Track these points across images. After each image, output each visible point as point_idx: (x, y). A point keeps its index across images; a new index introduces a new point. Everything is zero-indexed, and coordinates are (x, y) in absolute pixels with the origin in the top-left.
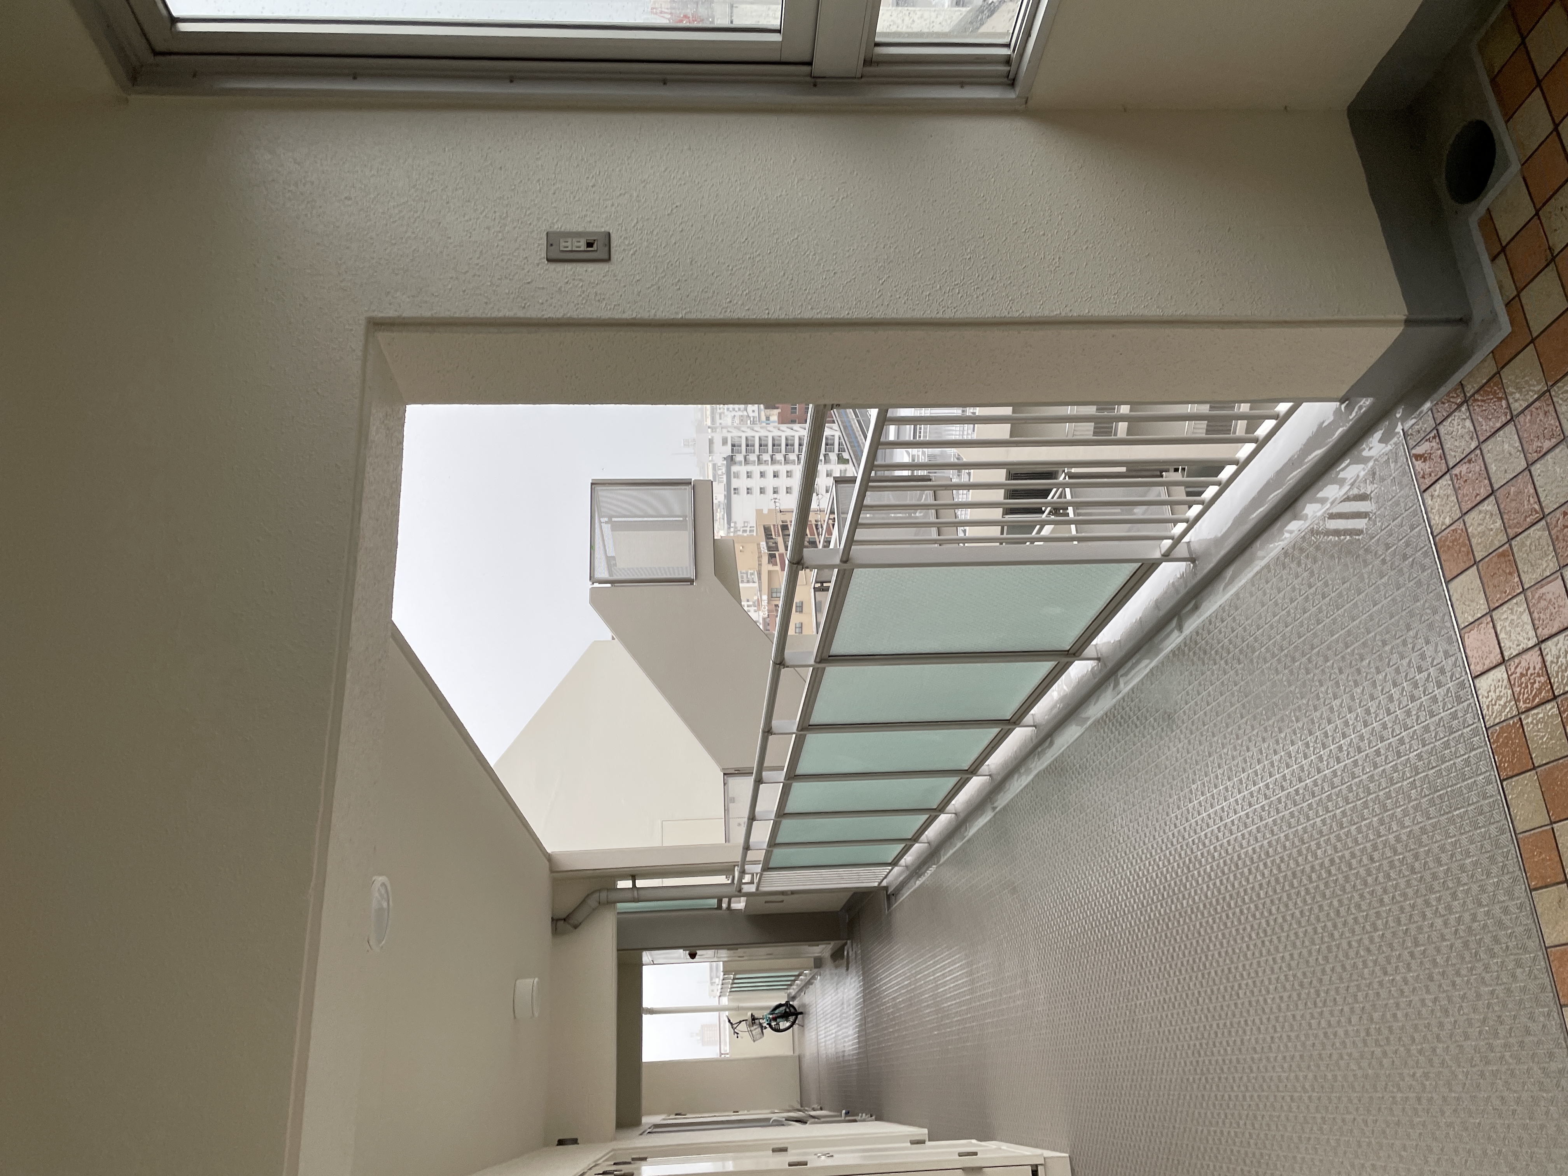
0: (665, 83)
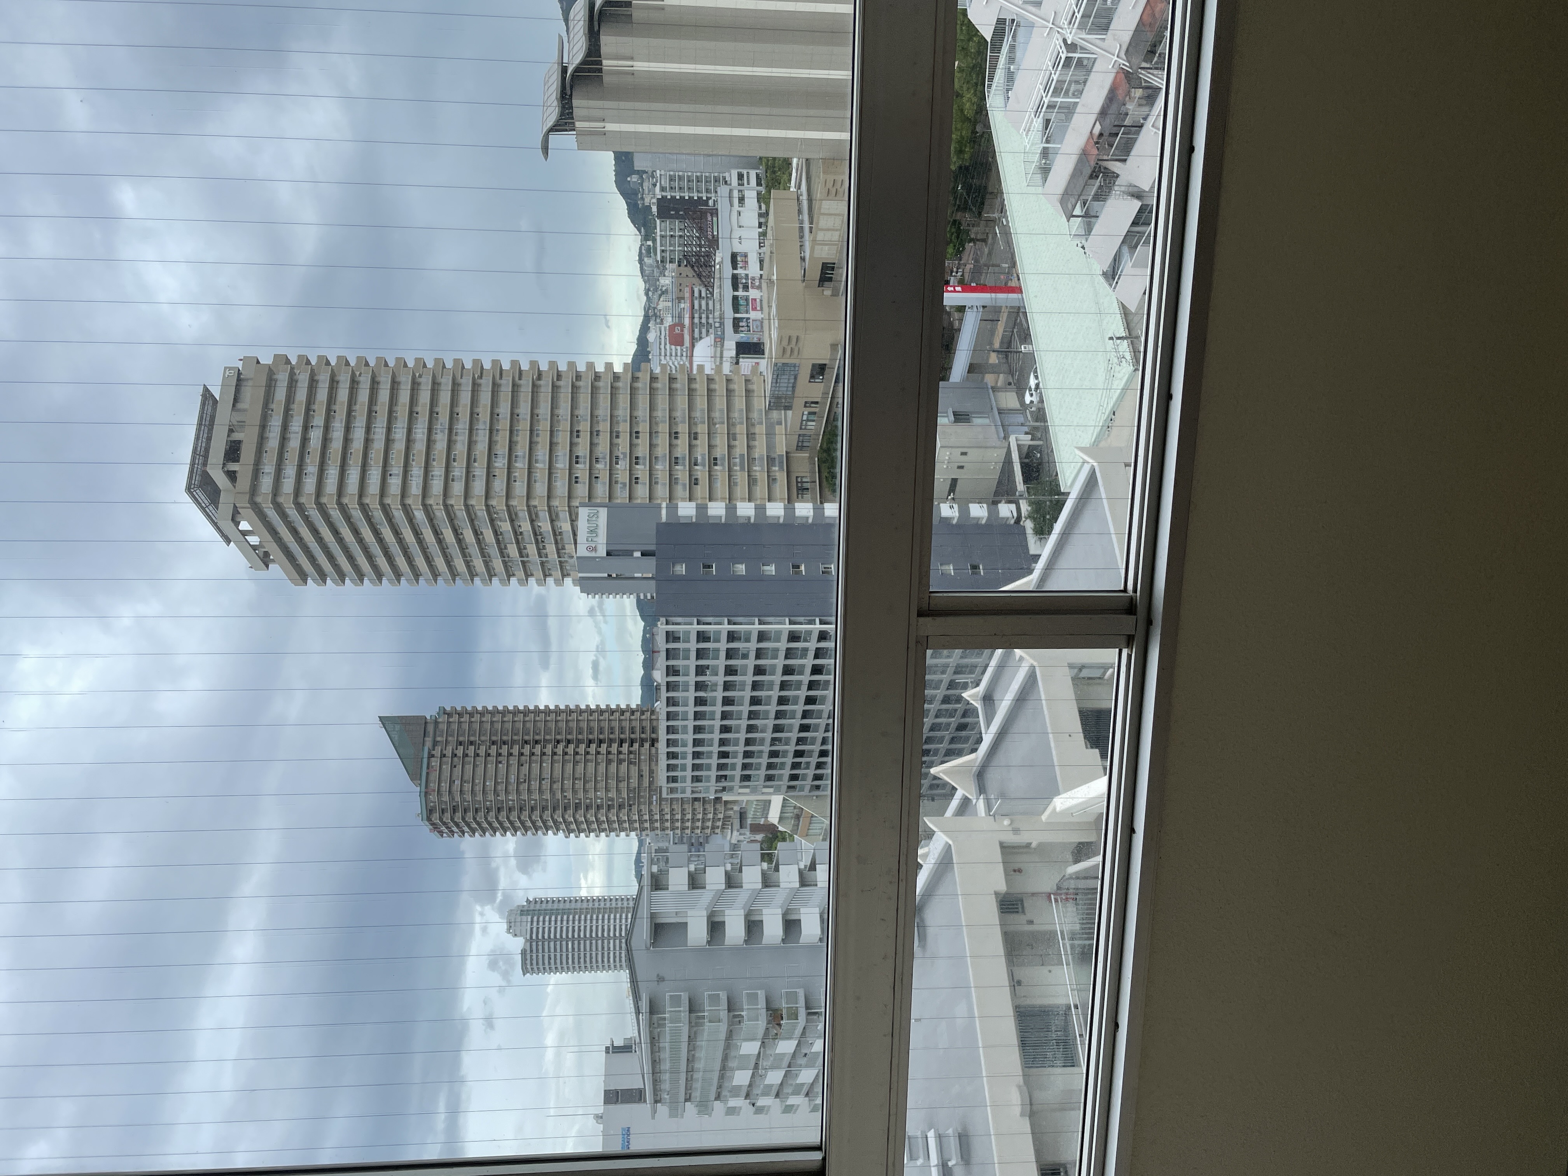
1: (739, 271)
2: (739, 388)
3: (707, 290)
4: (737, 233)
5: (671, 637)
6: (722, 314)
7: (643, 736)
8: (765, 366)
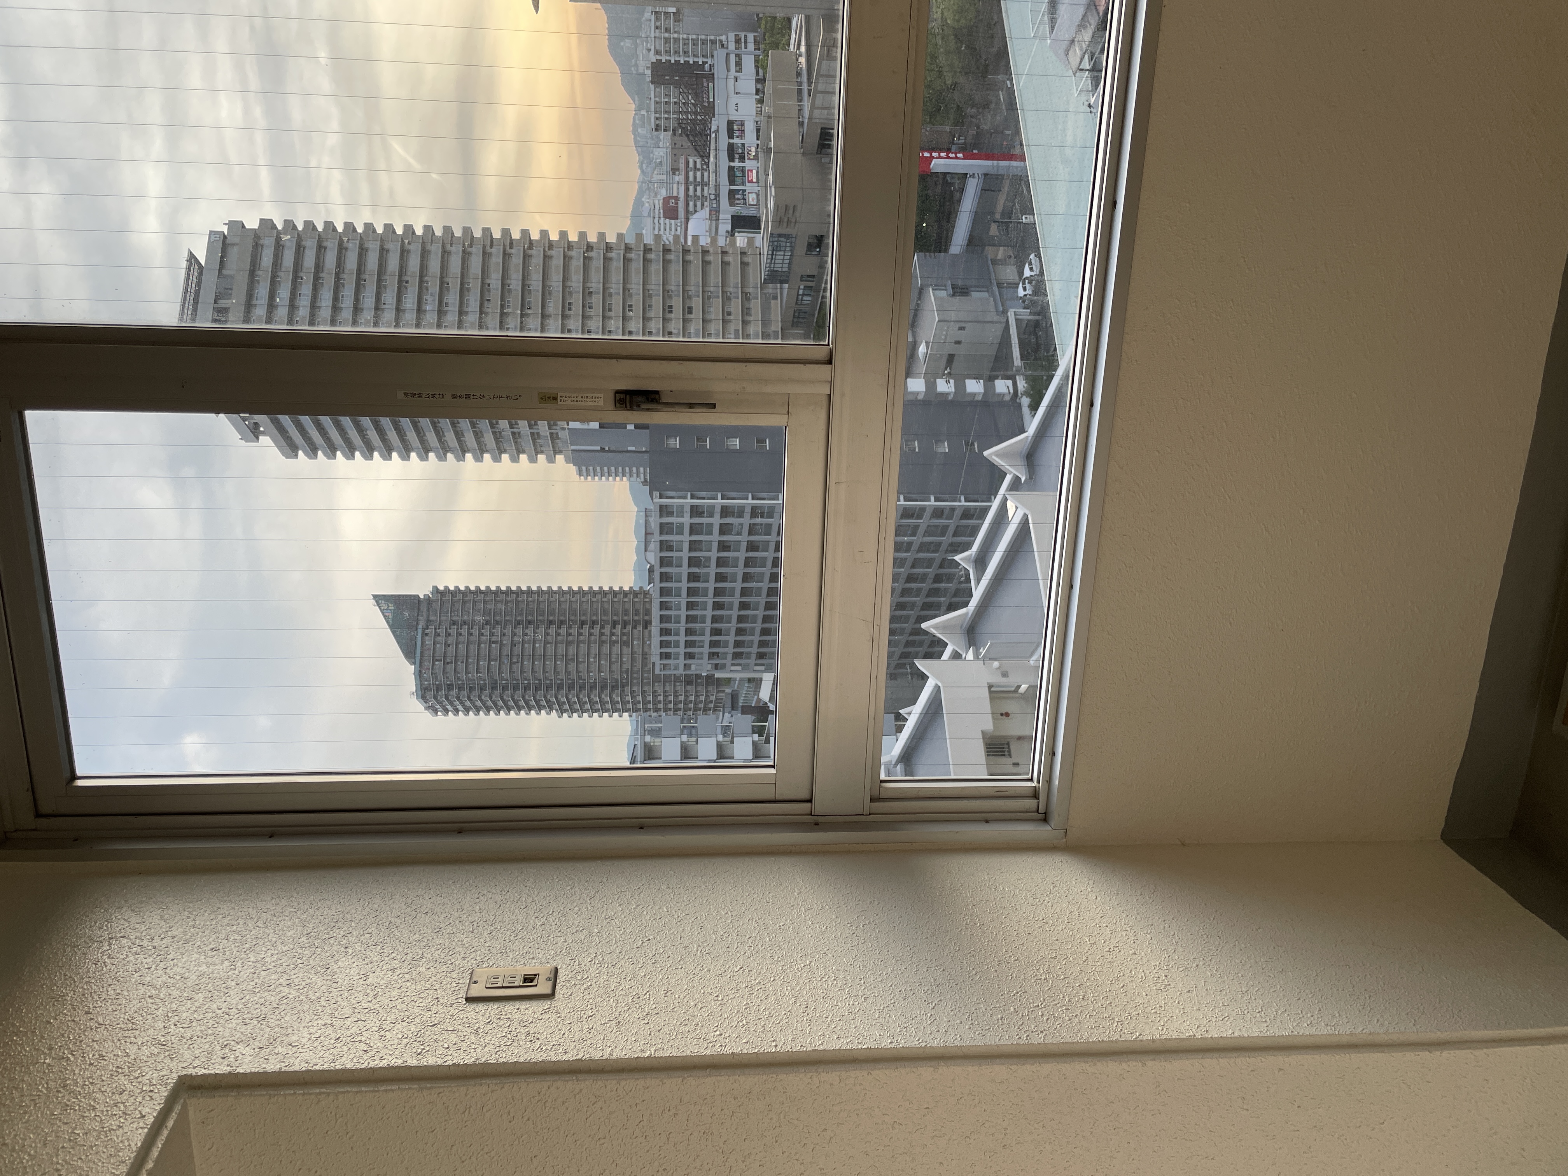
0: (641, 828)
1: (735, 140)
2: (734, 260)
3: (703, 160)
4: (734, 99)
5: (664, 511)
6: (717, 186)
7: (636, 618)
8: (761, 240)
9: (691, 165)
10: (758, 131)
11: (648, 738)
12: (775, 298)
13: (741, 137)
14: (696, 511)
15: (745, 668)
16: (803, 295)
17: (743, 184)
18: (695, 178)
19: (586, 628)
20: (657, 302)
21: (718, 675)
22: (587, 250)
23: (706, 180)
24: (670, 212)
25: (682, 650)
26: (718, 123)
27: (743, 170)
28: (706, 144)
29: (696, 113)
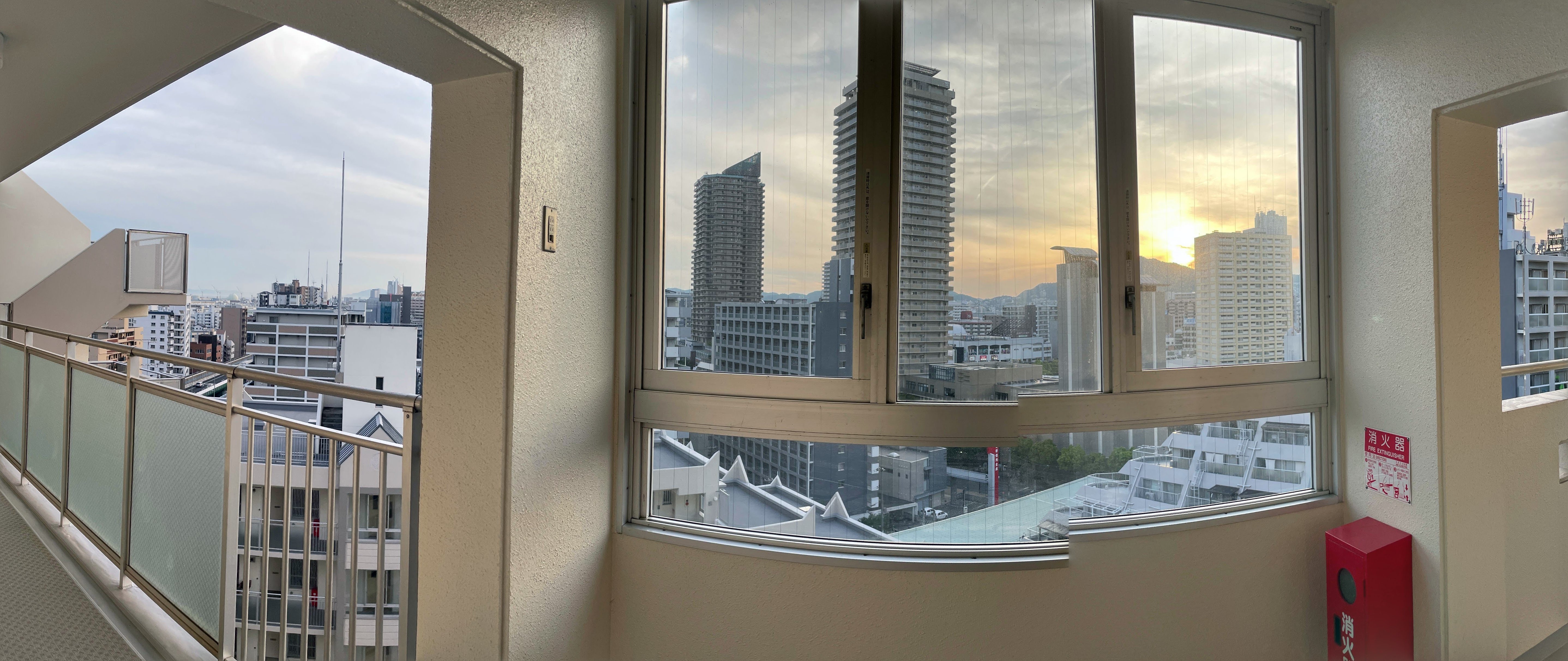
1: (1000, 349)
2: (941, 349)
3: (991, 332)
4: (1020, 348)
5: (805, 310)
6: (978, 340)
7: (746, 294)
8: (951, 363)
9: (988, 326)
10: (1005, 361)
11: (679, 299)
12: (921, 372)
13: (1002, 352)
14: (805, 327)
15: (717, 354)
16: (923, 387)
17: (979, 353)
18: (982, 328)
19: (741, 266)
20: (918, 308)
21: (713, 338)
22: (944, 271)
23: (981, 334)
24: (964, 315)
25: (728, 319)
26: (1008, 340)
27: (986, 353)
28: (998, 334)
29: (1013, 328)
